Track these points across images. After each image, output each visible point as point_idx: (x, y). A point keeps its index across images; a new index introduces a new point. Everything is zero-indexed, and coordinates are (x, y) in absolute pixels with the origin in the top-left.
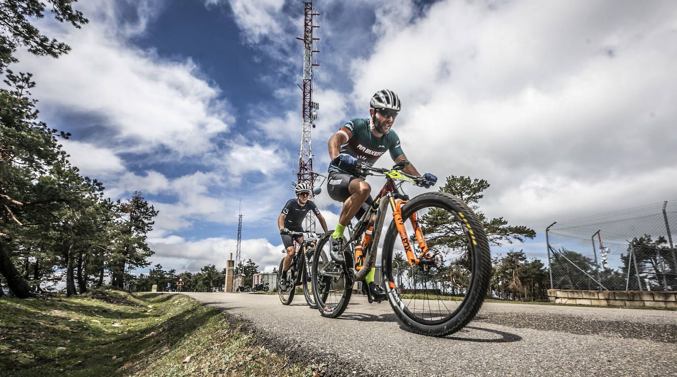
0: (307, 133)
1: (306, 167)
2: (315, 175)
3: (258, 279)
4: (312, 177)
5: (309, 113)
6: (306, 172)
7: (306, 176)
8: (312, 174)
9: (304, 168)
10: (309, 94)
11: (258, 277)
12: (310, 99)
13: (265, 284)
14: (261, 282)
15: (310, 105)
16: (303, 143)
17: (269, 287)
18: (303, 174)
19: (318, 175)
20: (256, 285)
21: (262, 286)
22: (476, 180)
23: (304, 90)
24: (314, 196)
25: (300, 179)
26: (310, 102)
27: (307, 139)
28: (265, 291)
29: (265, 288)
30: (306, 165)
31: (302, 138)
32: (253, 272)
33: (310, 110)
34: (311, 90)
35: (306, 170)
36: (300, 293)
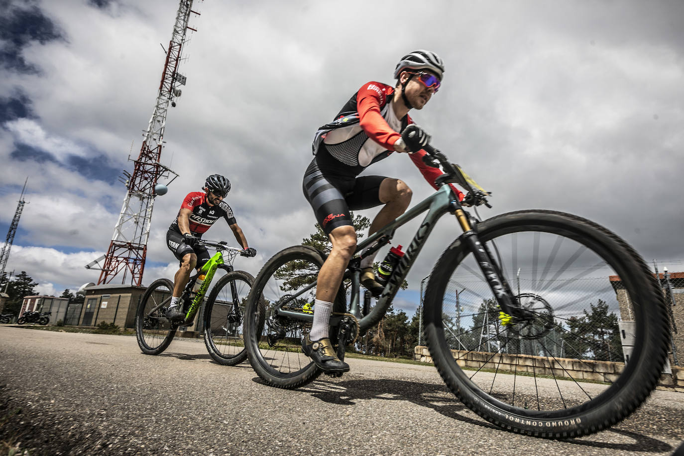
0: (161, 111)
1: (150, 155)
2: (161, 168)
3: (32, 305)
4: (157, 171)
5: (170, 85)
6: (150, 162)
7: (148, 167)
8: (158, 166)
9: (147, 155)
10: (175, 62)
11: (33, 300)
12: (175, 68)
13: (43, 312)
14: (37, 309)
15: (173, 76)
16: (152, 122)
17: (50, 317)
18: (144, 164)
19: (166, 170)
20: (27, 314)
21: (37, 315)
22: (359, 216)
23: (169, 54)
24: (155, 196)
25: (139, 169)
26: (174, 73)
27: (159, 119)
28: (41, 324)
29: (42, 319)
30: (151, 152)
31: (153, 116)
32: (24, 292)
33: (172, 82)
34: (178, 57)
35: (151, 159)
36: (104, 331)
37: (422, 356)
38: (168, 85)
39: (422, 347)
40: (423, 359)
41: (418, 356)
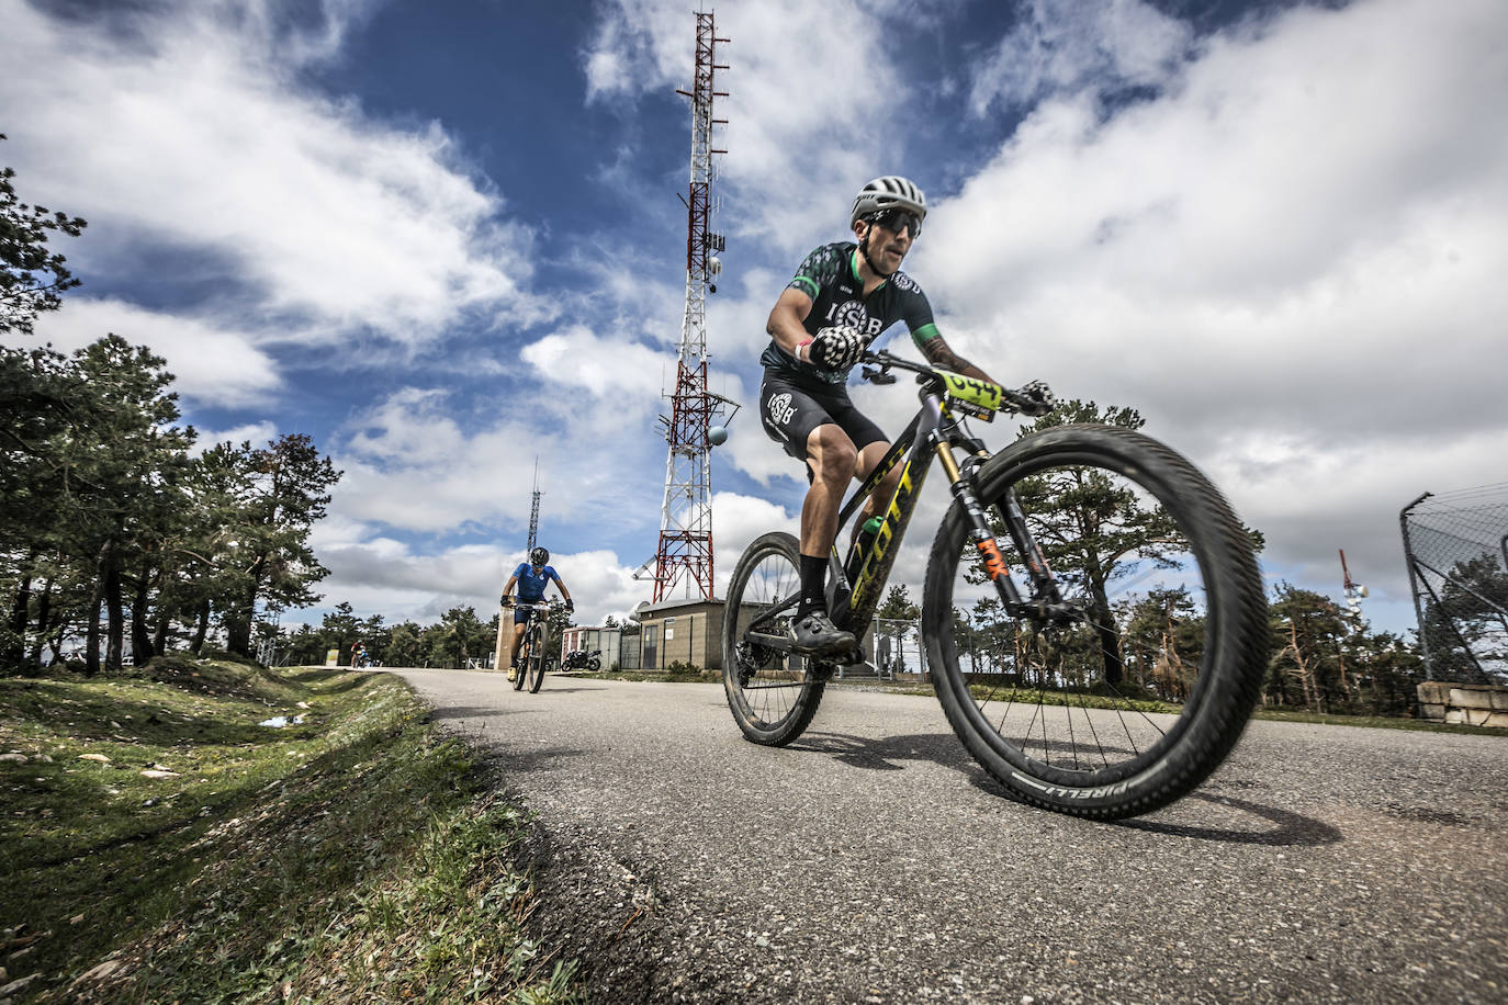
0: (696, 305)
1: (692, 382)
2: (712, 399)
3: (575, 642)
4: (706, 405)
5: (701, 258)
6: (693, 393)
7: (692, 403)
8: (706, 397)
9: (687, 384)
10: (703, 217)
11: (575, 635)
12: (705, 227)
13: (591, 652)
14: (583, 648)
15: (703, 242)
16: (686, 327)
17: (601, 659)
18: (686, 398)
19: (720, 400)
20: (571, 655)
21: (584, 656)
23: (692, 206)
24: (710, 448)
25: (679, 410)
26: (704, 236)
27: (696, 318)
28: (591, 670)
29: (592, 662)
30: (692, 377)
31: (685, 316)
32: (560, 624)
33: (705, 252)
34: (707, 206)
35: (693, 388)
36: (681, 677)
37: (1449, 708)
38: (699, 259)
39: (1440, 684)
40: (1455, 718)
41: (1429, 710)
